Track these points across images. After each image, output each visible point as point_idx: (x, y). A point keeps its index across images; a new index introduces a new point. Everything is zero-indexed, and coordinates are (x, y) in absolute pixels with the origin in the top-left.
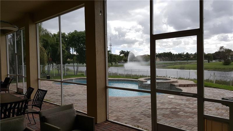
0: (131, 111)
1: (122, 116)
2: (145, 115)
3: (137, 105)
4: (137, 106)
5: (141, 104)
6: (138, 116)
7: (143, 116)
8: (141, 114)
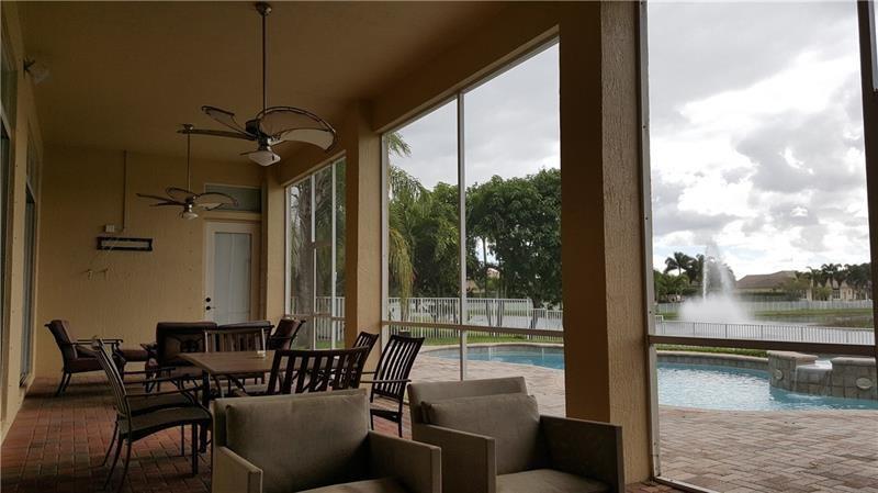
0: (757, 459)
1: (718, 472)
2: (831, 476)
3: (781, 439)
4: (784, 443)
5: (800, 436)
6: (796, 477)
7: (819, 478)
8: (812, 471)
